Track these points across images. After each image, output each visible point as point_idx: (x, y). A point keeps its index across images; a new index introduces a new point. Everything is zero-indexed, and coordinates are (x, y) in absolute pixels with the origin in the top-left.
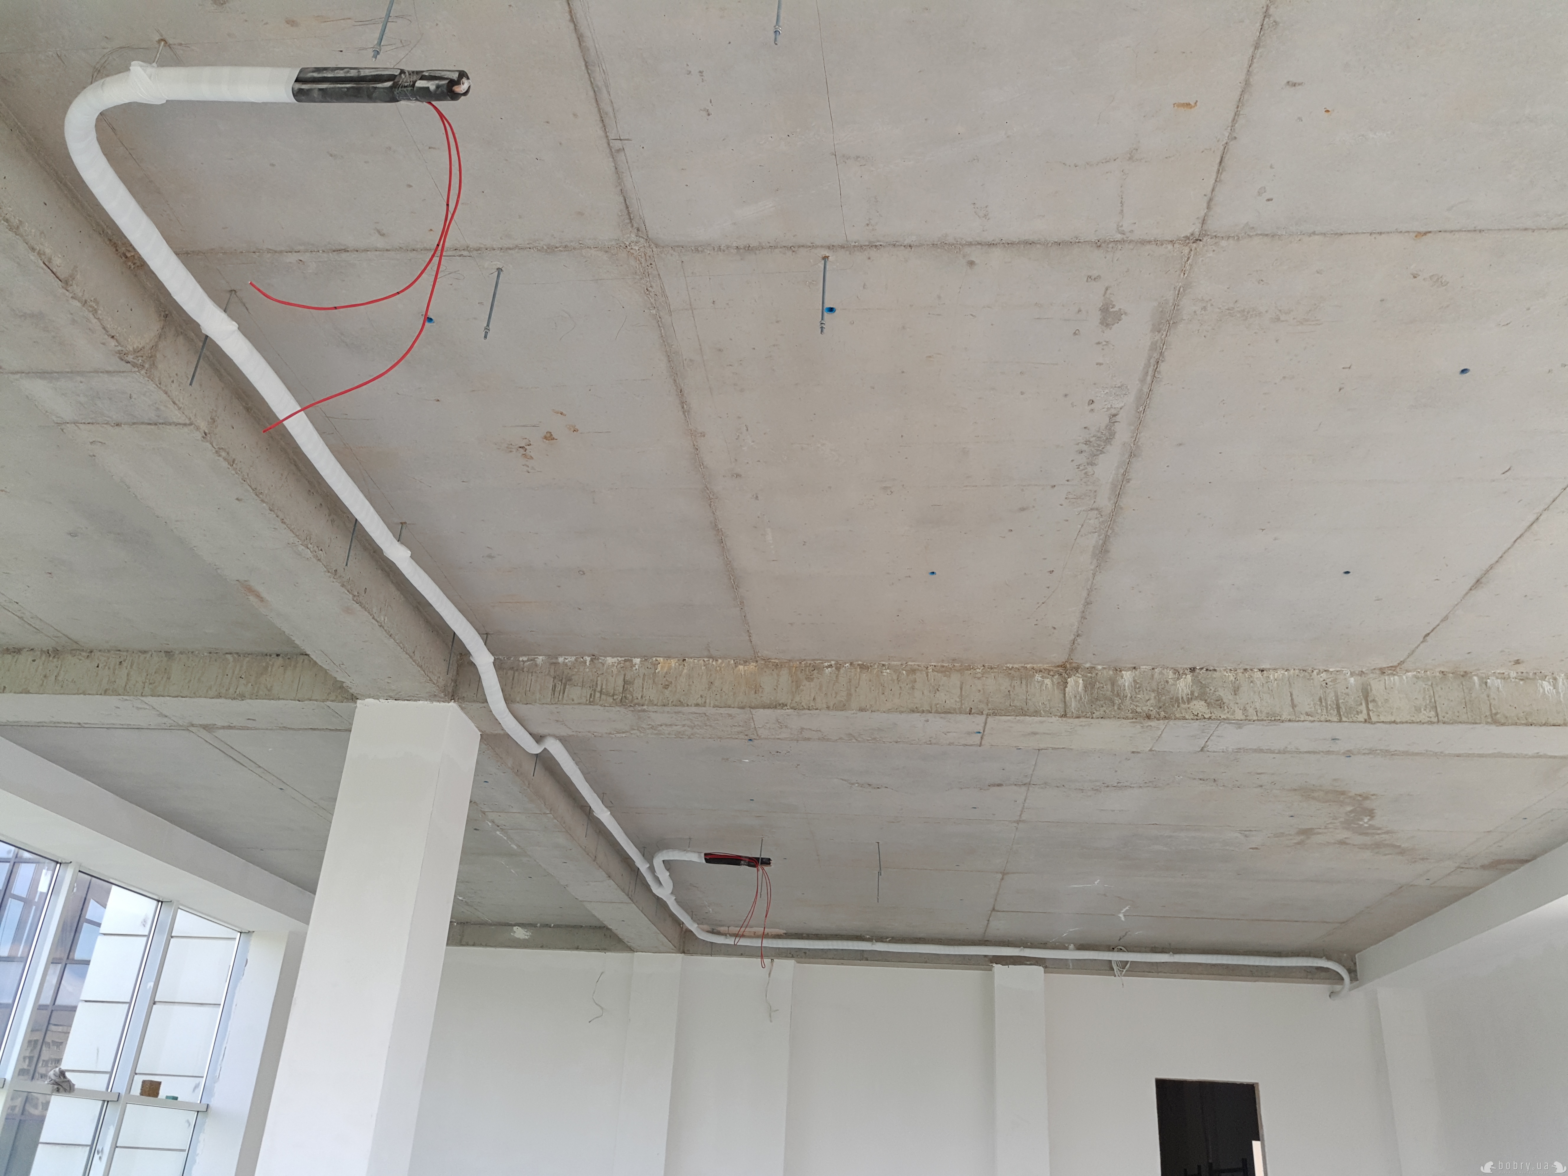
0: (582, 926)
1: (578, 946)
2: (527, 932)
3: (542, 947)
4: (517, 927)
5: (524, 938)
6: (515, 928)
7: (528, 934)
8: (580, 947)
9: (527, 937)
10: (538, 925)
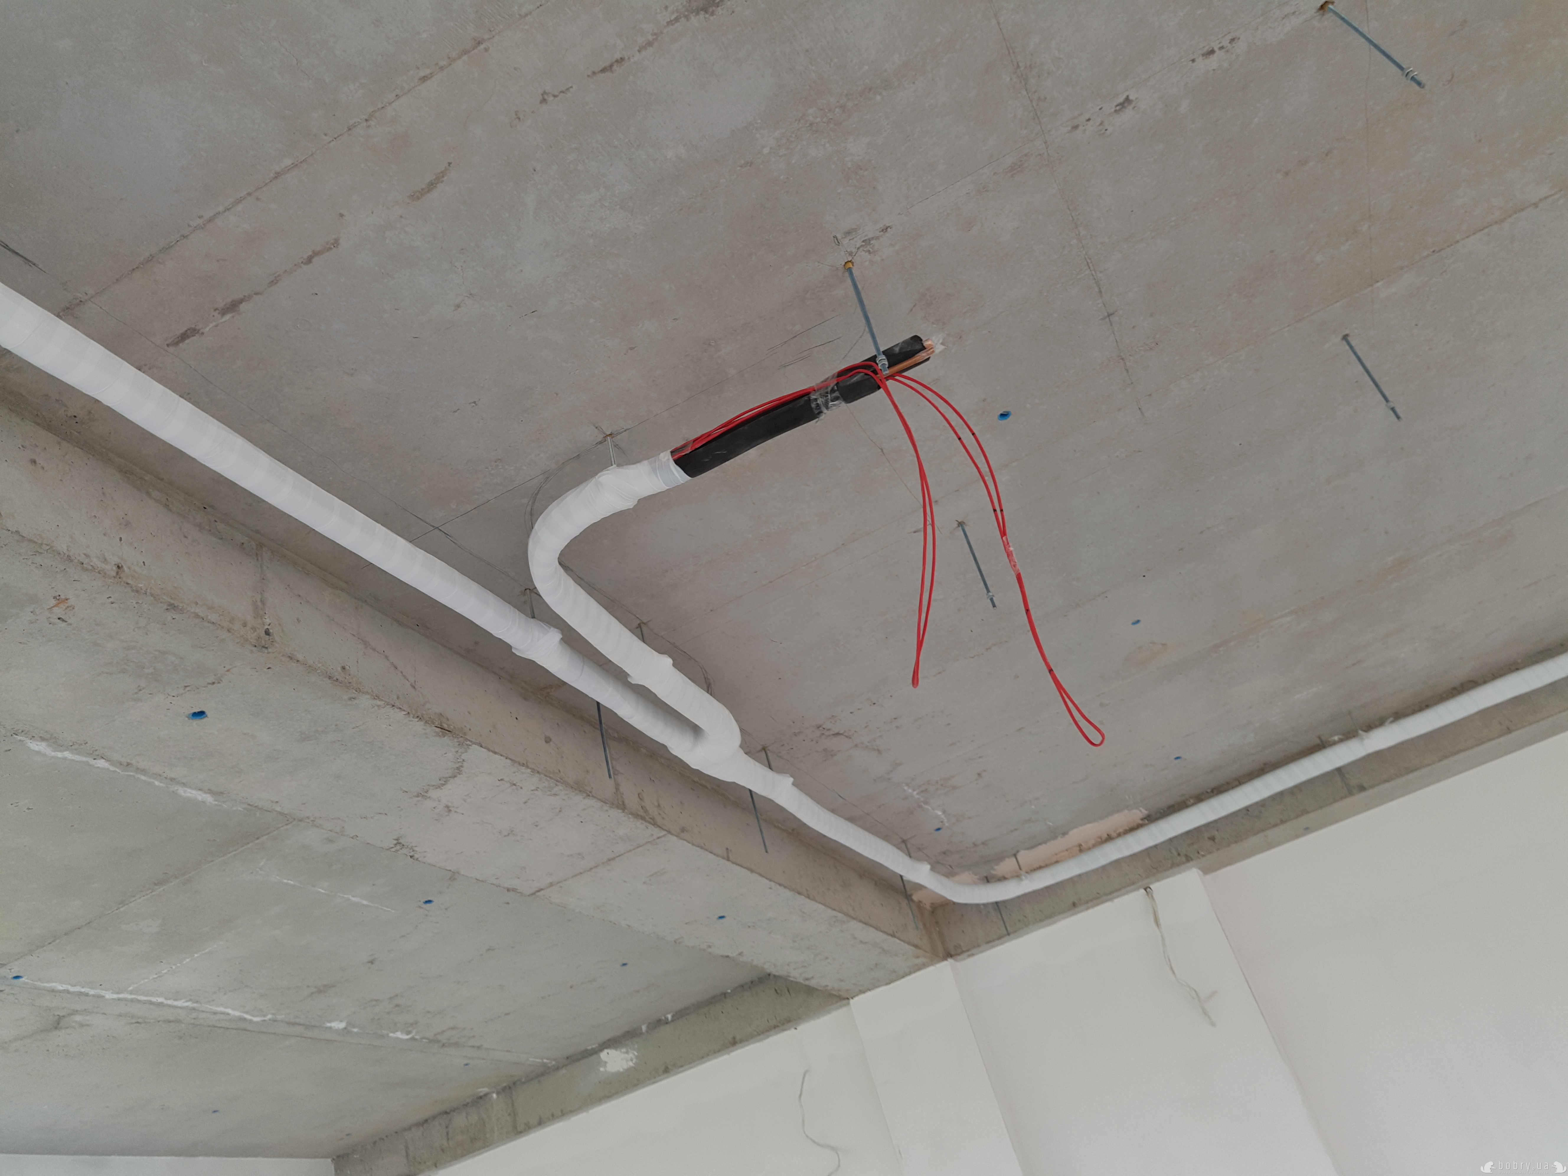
0: (725, 995)
1: (734, 1038)
2: (627, 1053)
3: (667, 1071)
4: (606, 1051)
5: (625, 1067)
6: (603, 1055)
7: (631, 1055)
8: (738, 1037)
9: (631, 1064)
10: (644, 1028)
